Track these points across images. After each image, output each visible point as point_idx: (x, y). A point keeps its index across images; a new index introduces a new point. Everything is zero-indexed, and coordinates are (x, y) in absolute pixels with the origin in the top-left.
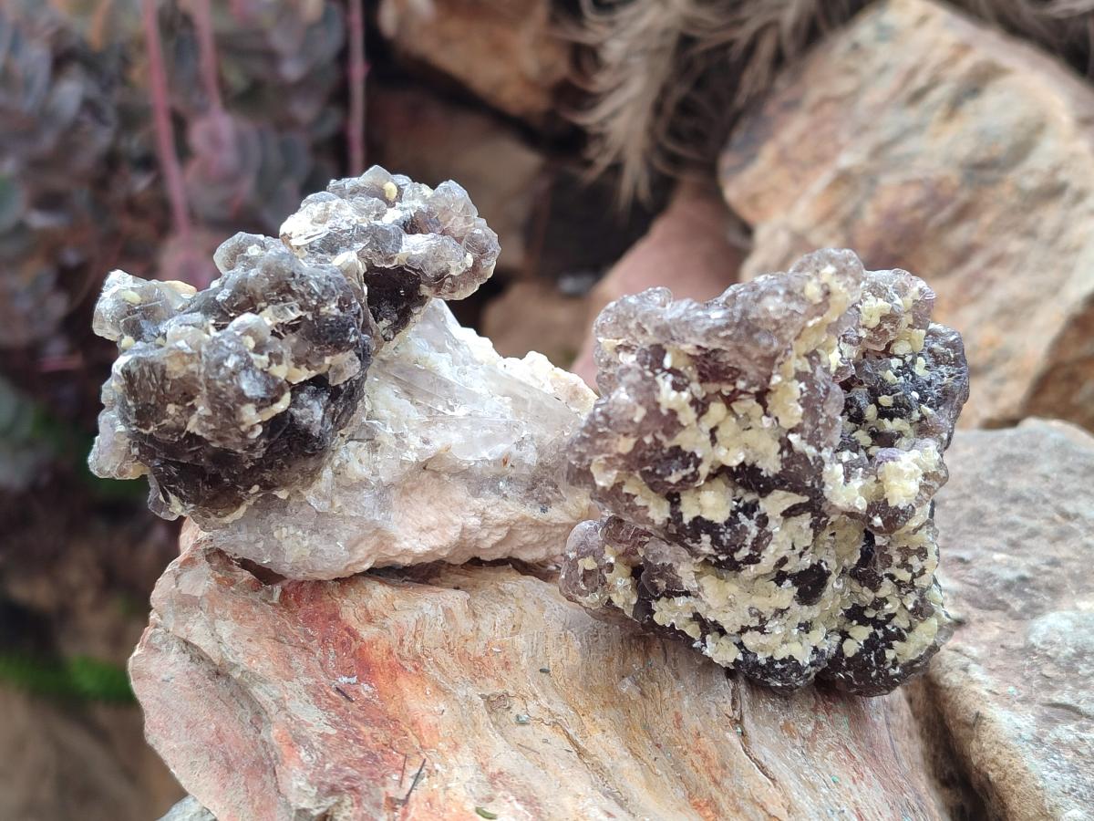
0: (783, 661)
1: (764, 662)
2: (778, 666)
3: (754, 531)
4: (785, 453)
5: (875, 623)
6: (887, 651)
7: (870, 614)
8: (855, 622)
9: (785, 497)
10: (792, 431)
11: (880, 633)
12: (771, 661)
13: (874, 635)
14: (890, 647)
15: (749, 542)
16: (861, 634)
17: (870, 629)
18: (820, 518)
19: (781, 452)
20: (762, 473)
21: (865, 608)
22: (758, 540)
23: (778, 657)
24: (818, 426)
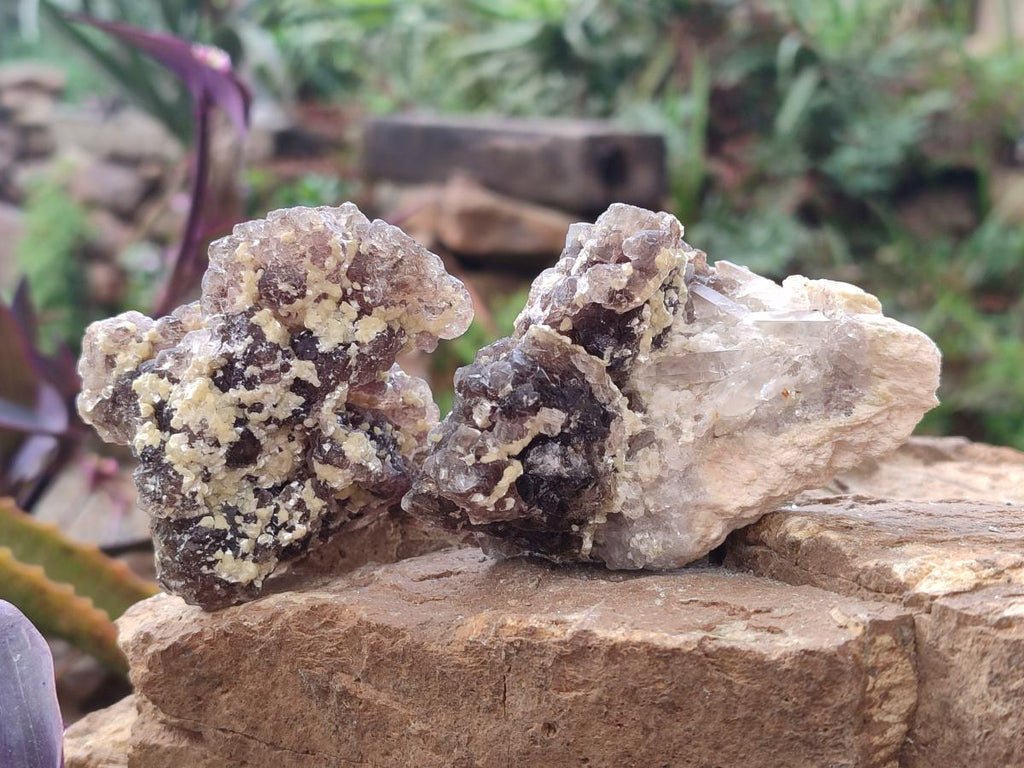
0: (175, 473)
1: (165, 461)
2: (171, 473)
3: (276, 366)
4: (341, 348)
5: (234, 526)
6: (220, 550)
7: (238, 519)
8: (225, 514)
9: (311, 370)
10: (357, 343)
11: (229, 537)
12: (169, 466)
13: (225, 533)
14: (224, 550)
15: (266, 367)
16: (220, 523)
17: (228, 527)
18: (304, 412)
19: (340, 344)
20: (317, 346)
21: (239, 514)
22: (270, 373)
23: (175, 467)
24: (370, 357)
